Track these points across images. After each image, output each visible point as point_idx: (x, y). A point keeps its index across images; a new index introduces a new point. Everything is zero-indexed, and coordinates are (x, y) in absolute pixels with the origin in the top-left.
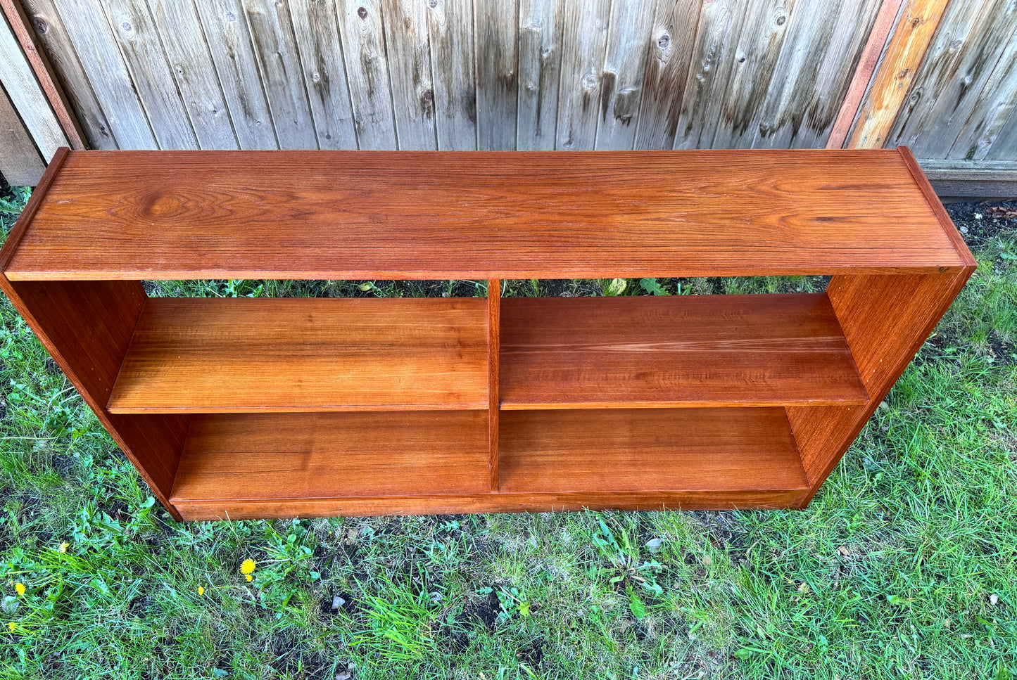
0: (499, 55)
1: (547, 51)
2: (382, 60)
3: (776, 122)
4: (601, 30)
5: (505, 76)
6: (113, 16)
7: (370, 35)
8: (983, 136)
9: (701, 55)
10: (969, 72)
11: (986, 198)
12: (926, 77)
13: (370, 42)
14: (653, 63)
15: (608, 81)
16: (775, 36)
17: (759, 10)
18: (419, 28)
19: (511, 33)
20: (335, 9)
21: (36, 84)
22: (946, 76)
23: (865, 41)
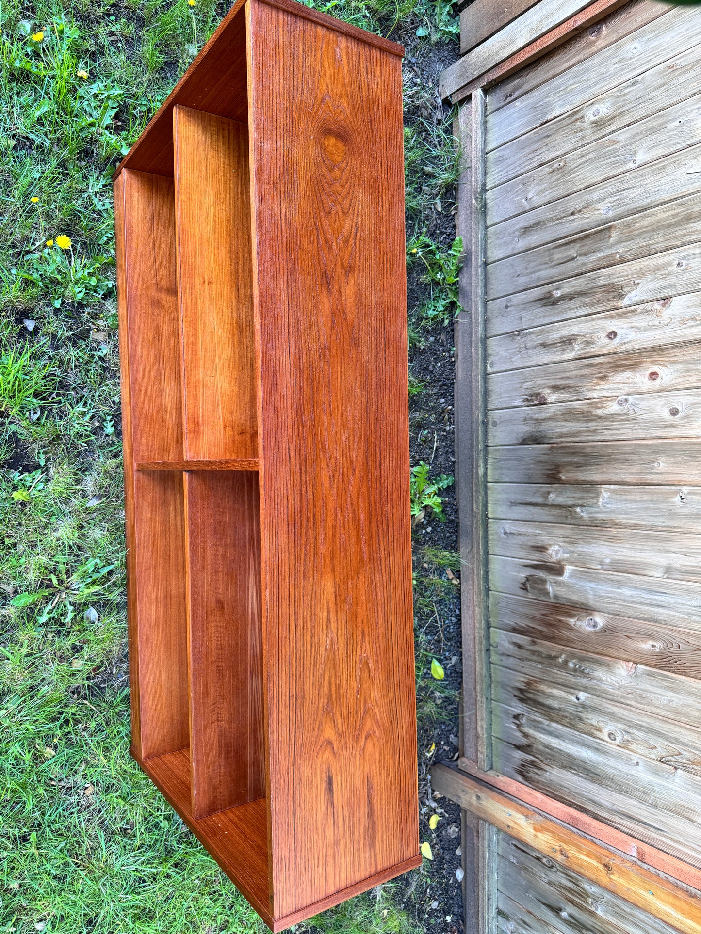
0: (578, 466)
1: (582, 512)
2: (571, 355)
3: (526, 729)
4: (601, 563)
5: (559, 472)
6: (605, 98)
7: (593, 343)
8: (517, 926)
9: (582, 659)
10: (571, 916)
11: (465, 925)
12: (566, 874)
13: (588, 343)
14: (574, 612)
15: (557, 569)
16: (599, 730)
17: (620, 715)
18: (600, 390)
19: (597, 477)
20: (615, 309)
21: (544, 30)
22: (567, 894)
23: (596, 817)
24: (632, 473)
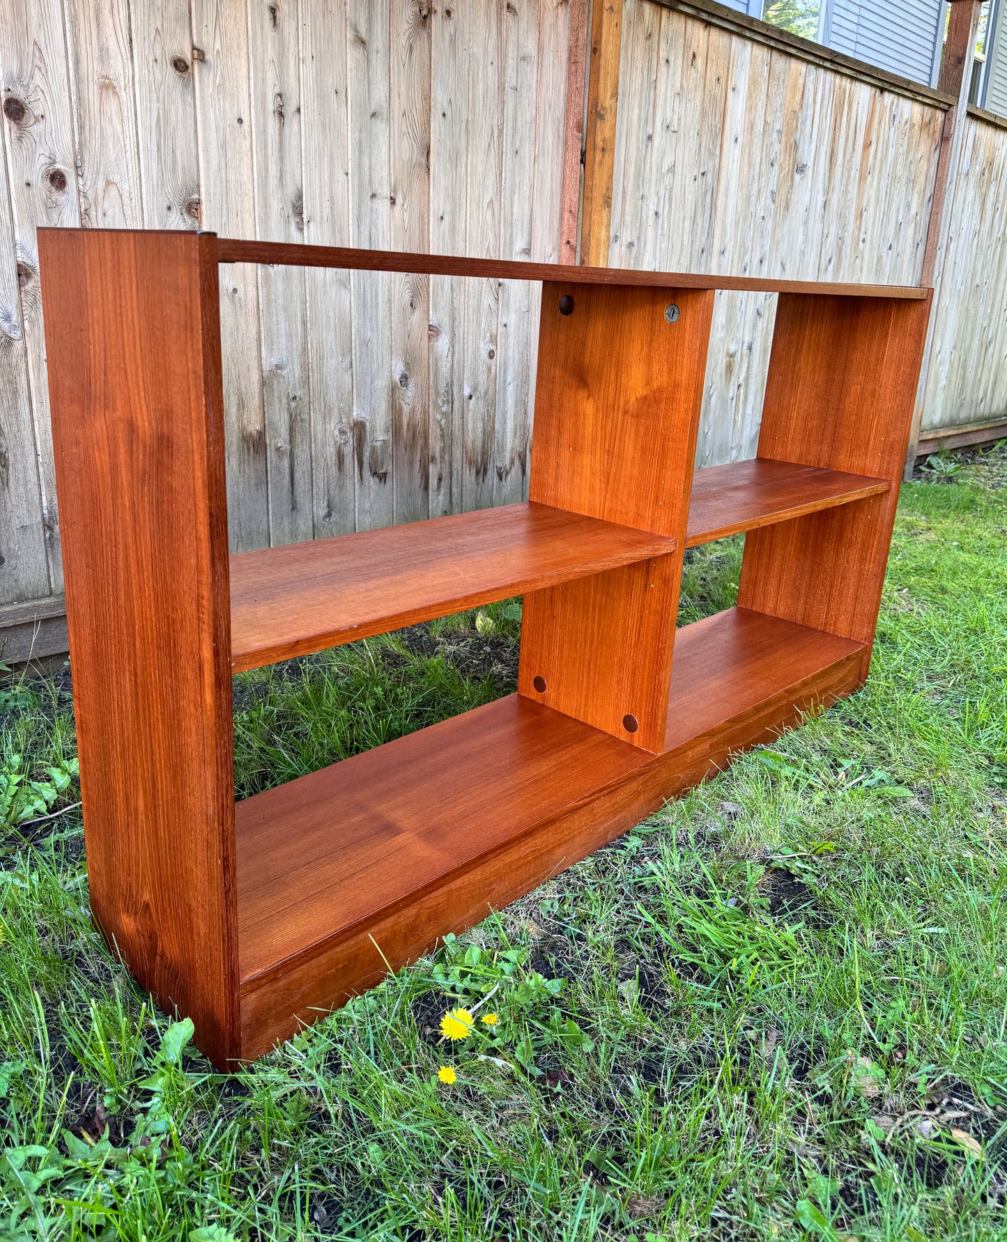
0: (242, 406)
1: (295, 398)
3: (507, 463)
4: (345, 370)
5: (251, 434)
9: (437, 393)
14: (398, 406)
15: (359, 431)
16: (489, 370)
19: (255, 377)
24: (247, 327)
